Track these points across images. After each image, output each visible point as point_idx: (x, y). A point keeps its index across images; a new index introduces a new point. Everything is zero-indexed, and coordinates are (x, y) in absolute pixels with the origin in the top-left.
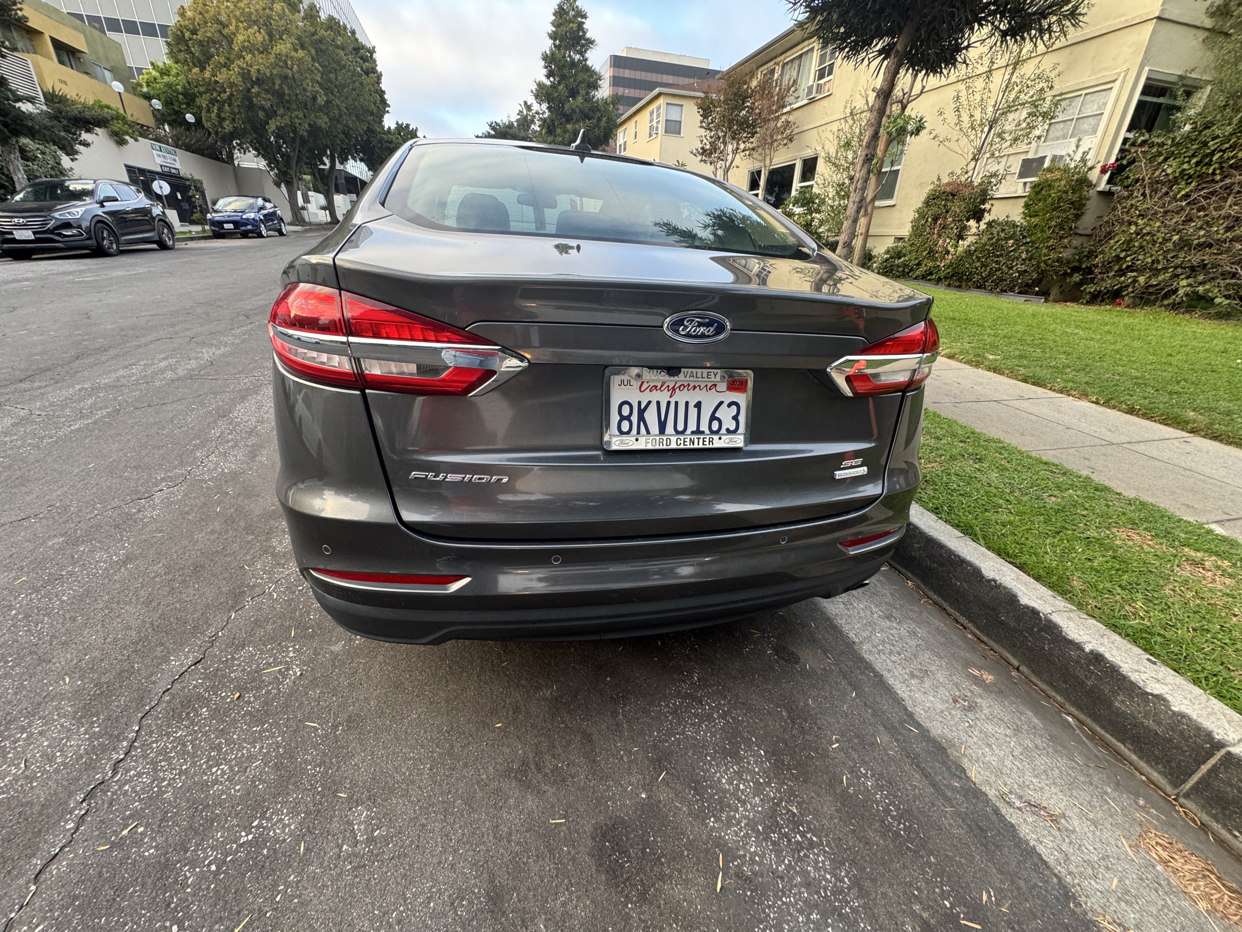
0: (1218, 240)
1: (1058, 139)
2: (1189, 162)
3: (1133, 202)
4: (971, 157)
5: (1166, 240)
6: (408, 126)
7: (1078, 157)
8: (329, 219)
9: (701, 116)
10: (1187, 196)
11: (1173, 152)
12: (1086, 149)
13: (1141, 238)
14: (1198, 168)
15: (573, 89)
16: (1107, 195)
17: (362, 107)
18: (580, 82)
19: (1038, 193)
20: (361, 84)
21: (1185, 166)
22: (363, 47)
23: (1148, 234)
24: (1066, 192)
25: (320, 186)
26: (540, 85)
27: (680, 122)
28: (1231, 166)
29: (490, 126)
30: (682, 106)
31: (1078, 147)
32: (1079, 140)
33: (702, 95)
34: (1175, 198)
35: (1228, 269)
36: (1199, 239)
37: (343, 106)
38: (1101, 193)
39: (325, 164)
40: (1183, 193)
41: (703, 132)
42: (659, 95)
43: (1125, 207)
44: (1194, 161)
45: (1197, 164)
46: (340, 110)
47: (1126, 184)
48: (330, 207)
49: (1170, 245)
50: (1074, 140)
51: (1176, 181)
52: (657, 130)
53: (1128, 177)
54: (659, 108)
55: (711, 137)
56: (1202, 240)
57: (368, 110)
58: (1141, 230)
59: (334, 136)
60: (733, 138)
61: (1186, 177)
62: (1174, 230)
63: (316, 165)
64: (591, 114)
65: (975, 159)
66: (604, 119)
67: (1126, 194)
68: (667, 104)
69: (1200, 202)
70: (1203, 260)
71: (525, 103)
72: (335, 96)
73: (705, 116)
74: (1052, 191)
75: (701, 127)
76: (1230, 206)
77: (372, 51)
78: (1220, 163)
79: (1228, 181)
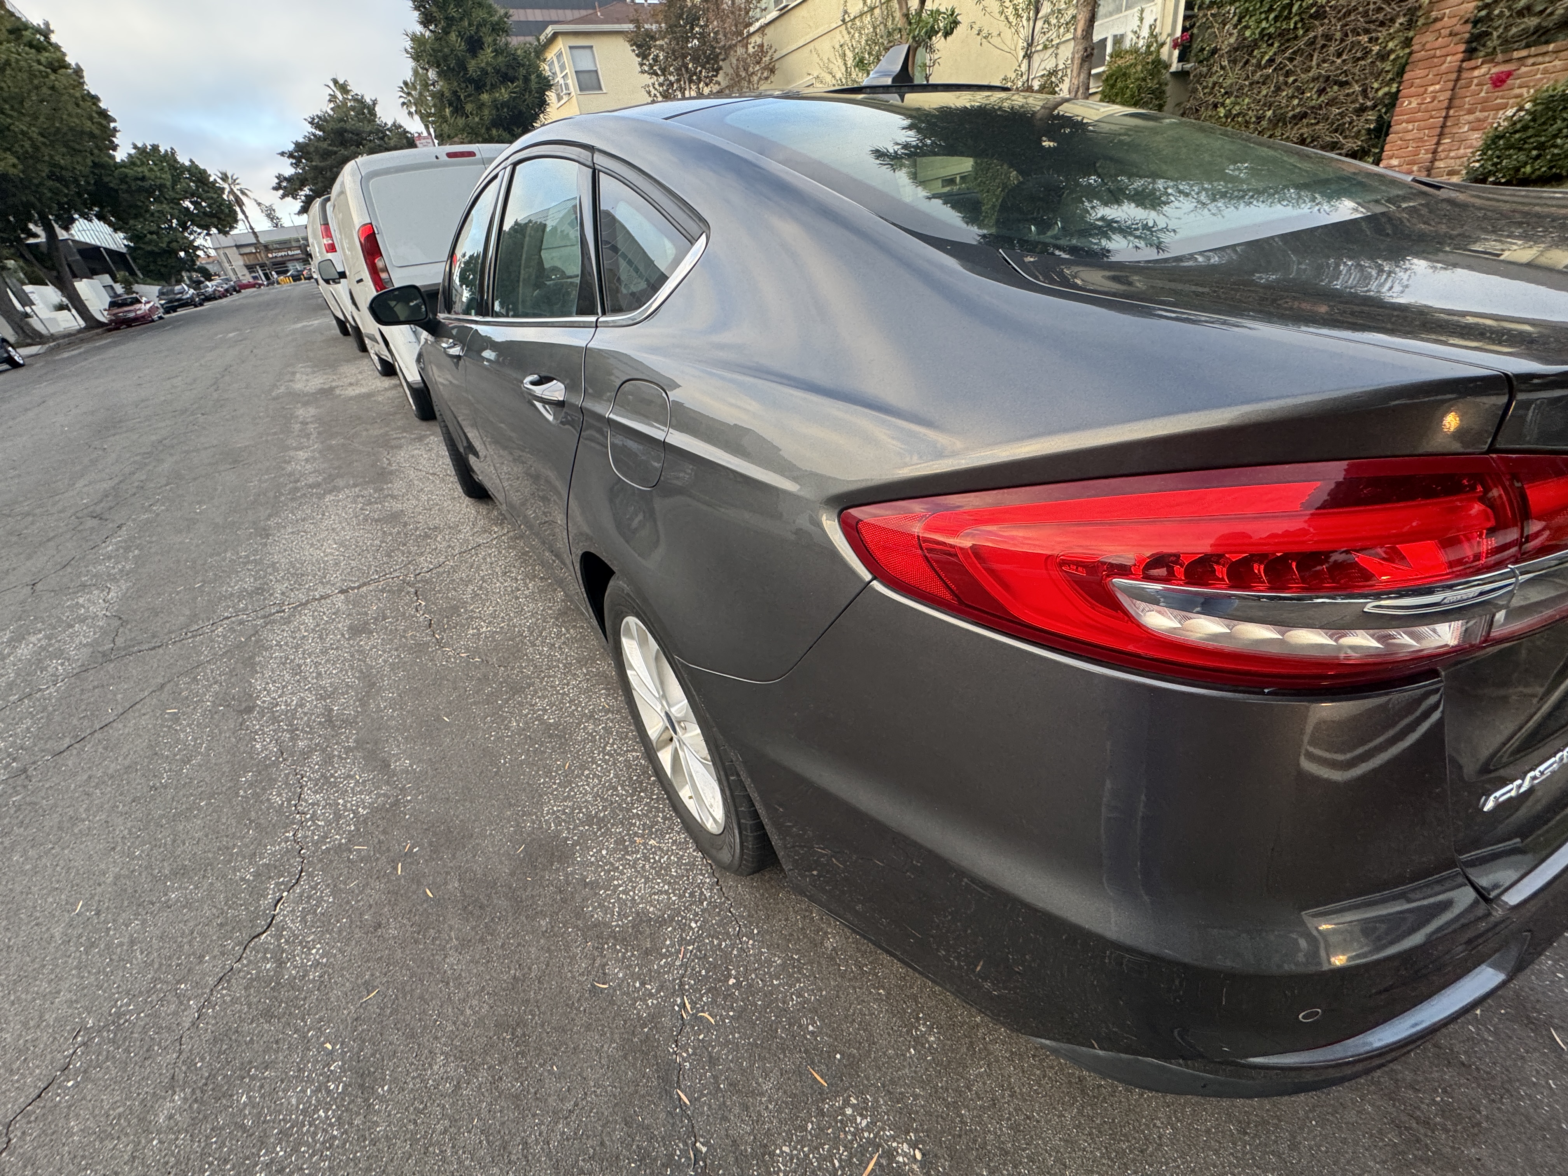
0: (1313, 107)
1: (1111, 14)
2: (1267, 19)
3: (1215, 78)
4: (1021, 54)
5: (1260, 119)
6: (155, 148)
7: (1145, 32)
8: (82, 324)
9: (637, 55)
10: (1271, 61)
11: (1247, 9)
12: (1152, 22)
13: (1233, 120)
14: (1278, 24)
15: (471, 37)
16: (1181, 75)
17: (71, 129)
18: (480, 25)
19: (1113, 86)
20: (53, 88)
21: (1264, 24)
22: (26, 26)
23: (1238, 115)
24: (1144, 79)
25: (41, 273)
26: (416, 39)
27: (596, 71)
28: (1311, 16)
29: (311, 123)
30: (591, 47)
31: (1141, 19)
32: (1142, 11)
33: (631, 27)
34: (1259, 66)
35: (1328, 139)
36: (1293, 109)
37: (34, 132)
38: (1174, 74)
39: (35, 236)
40: (1267, 57)
41: (647, 79)
42: (555, 35)
43: (1206, 87)
44: (1272, 16)
45: (1276, 19)
46: (30, 139)
47: (1201, 58)
48: (76, 303)
49: (1264, 123)
50: (1136, 10)
51: (1255, 44)
52: (567, 88)
53: (1202, 49)
54: (559, 55)
55: (661, 85)
56: (1298, 110)
57: (82, 132)
58: (1230, 110)
59: (37, 186)
60: (691, 81)
61: (1266, 38)
62: (1265, 105)
63: (20, 240)
64: (511, 73)
65: (1028, 56)
66: (533, 77)
67: (1205, 69)
68: (570, 47)
69: (1286, 65)
70: (1302, 135)
71: (335, 82)
72: (11, 117)
73: (644, 56)
74: (1129, 81)
75: (643, 72)
76: (1318, 65)
77: (46, 32)
78: (1300, 14)
79: (1312, 34)
